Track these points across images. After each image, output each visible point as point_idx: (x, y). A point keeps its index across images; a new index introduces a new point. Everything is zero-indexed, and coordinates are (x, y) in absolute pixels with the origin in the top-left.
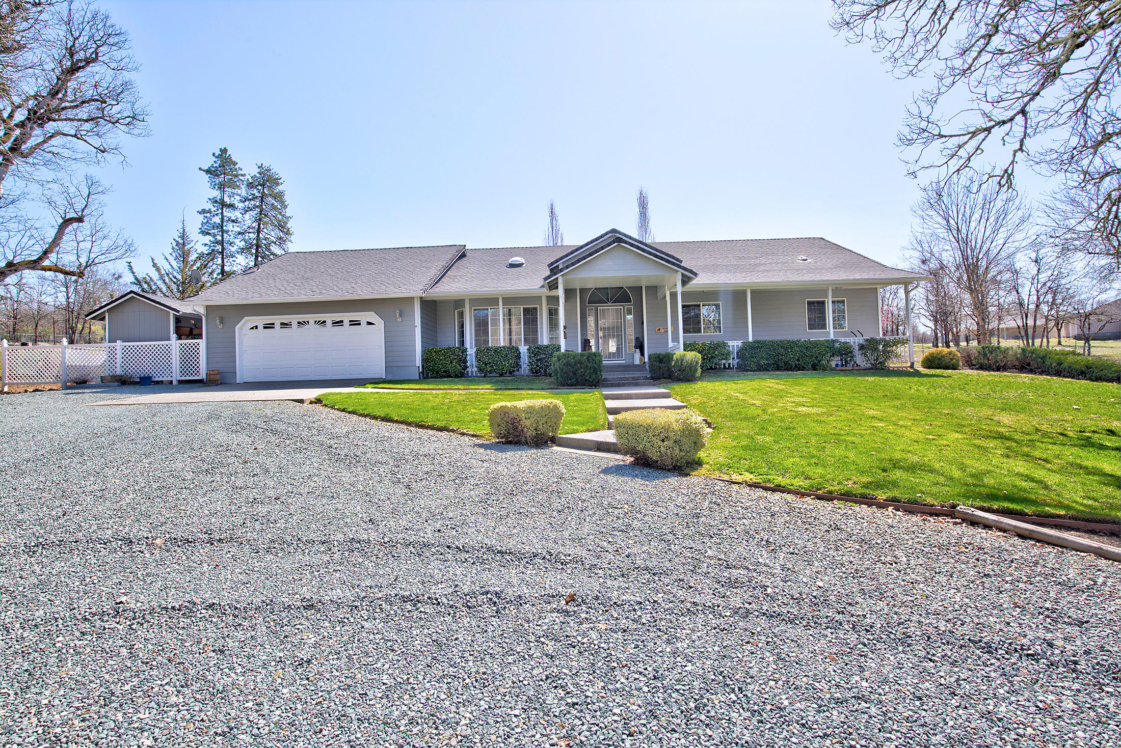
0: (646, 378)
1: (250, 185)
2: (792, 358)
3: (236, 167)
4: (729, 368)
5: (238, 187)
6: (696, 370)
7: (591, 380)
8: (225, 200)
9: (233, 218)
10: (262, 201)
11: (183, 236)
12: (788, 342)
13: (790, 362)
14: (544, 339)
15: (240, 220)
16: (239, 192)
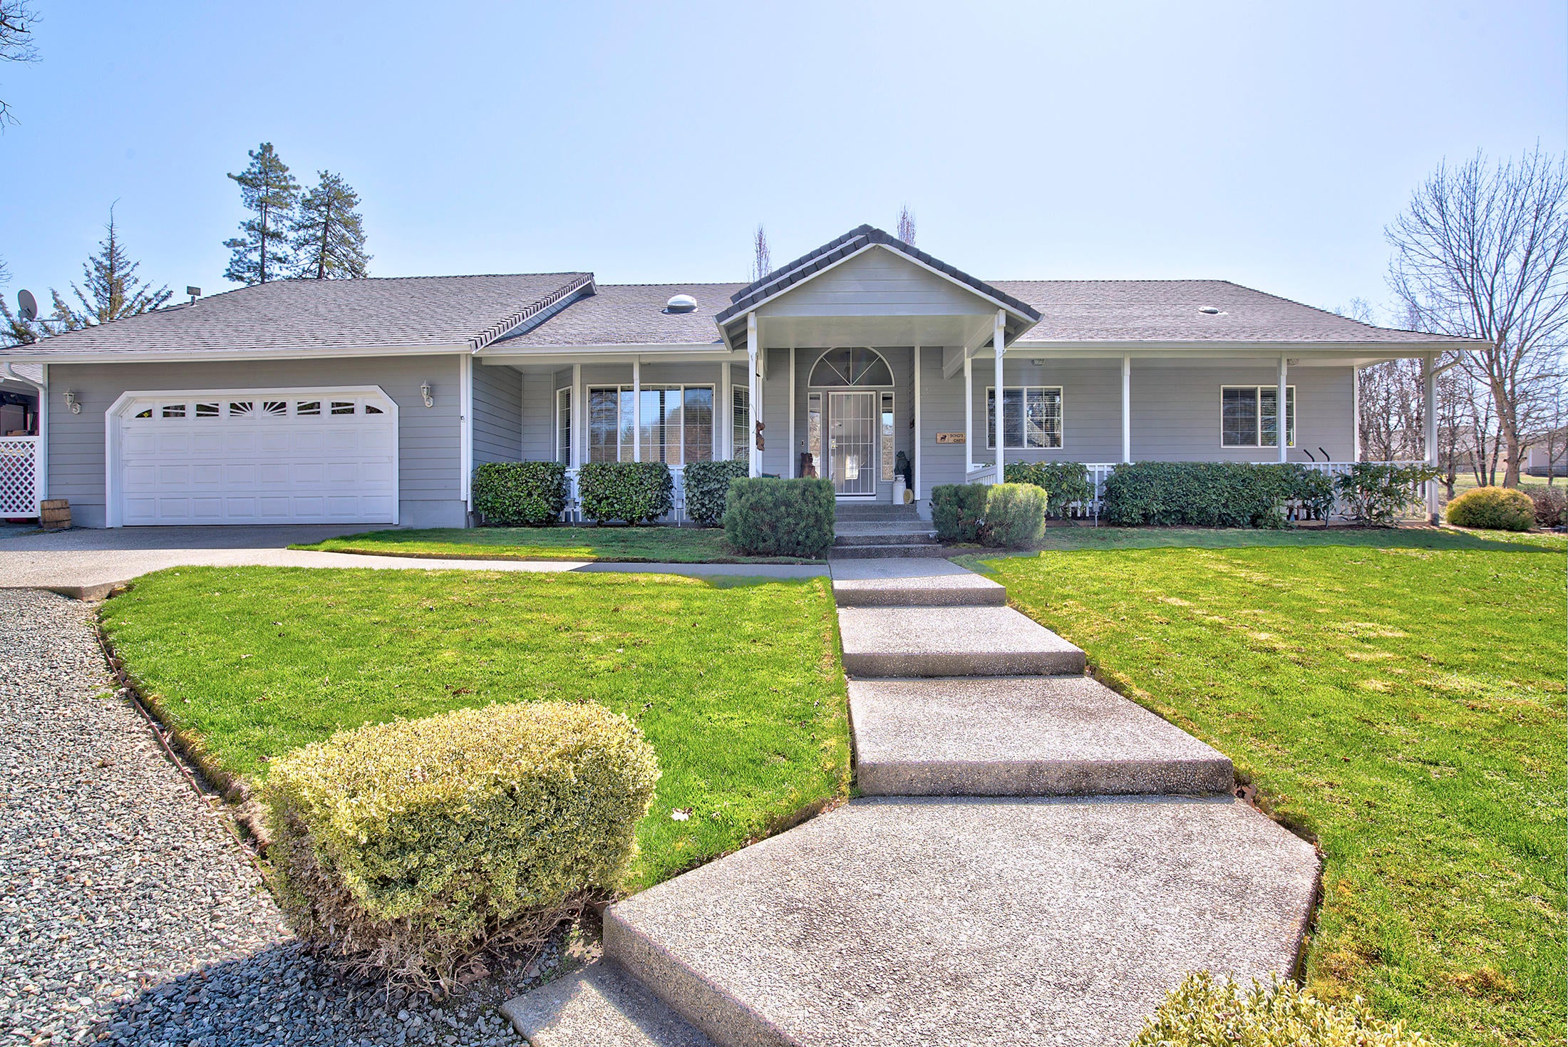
0: (927, 539)
1: (307, 204)
2: (1212, 501)
3: (286, 174)
4: (1083, 517)
5: (288, 205)
6: (1037, 525)
7: (809, 543)
8: (268, 226)
9: (281, 255)
10: (326, 229)
11: (111, 253)
12: (1209, 466)
13: (1211, 509)
14: (723, 451)
15: (291, 258)
16: (291, 214)
